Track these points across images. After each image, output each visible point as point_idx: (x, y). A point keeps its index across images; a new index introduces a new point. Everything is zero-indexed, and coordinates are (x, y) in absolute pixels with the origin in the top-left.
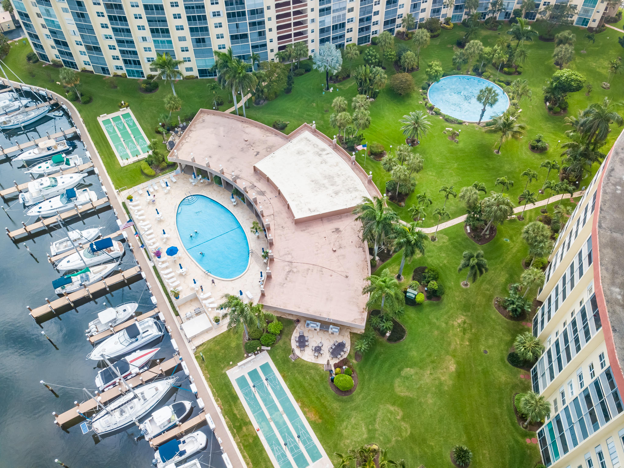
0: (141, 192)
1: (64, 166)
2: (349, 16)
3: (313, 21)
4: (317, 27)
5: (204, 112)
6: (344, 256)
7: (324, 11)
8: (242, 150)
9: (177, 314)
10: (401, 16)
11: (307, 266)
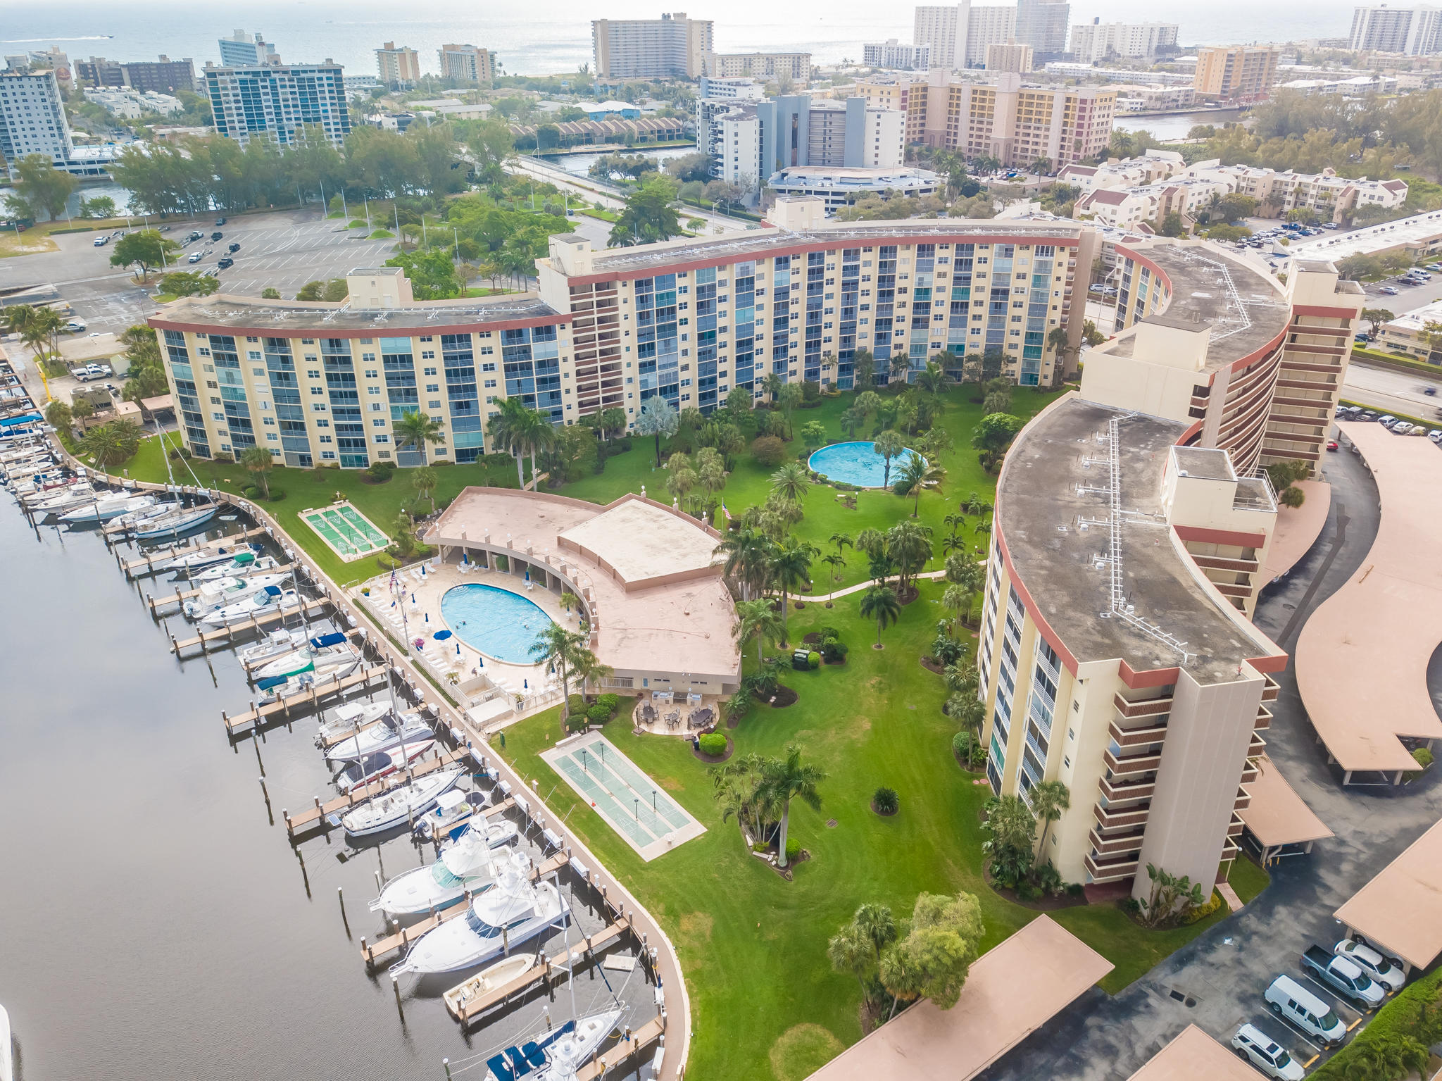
0: (381, 585)
1: (253, 568)
2: (683, 376)
3: (630, 380)
4: (636, 389)
5: (473, 492)
6: (701, 619)
7: (645, 367)
8: (537, 526)
9: (456, 705)
10: (759, 380)
11: (648, 632)
